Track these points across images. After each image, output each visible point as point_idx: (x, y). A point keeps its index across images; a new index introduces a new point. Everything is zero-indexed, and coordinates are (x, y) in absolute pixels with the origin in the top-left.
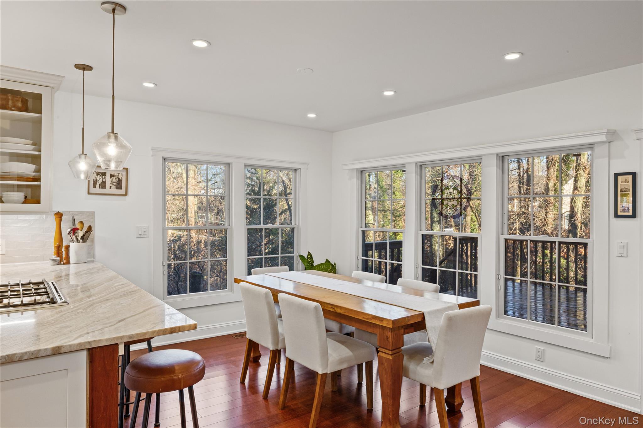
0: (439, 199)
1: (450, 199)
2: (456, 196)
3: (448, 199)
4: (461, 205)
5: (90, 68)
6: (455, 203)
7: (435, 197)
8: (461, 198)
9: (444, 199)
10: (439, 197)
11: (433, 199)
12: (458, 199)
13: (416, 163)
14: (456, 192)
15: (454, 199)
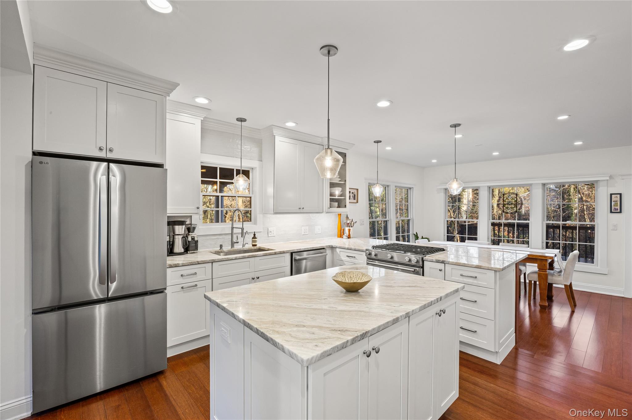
0: (502, 204)
1: (510, 204)
3: (508, 204)
4: (517, 207)
5: (380, 142)
6: (513, 206)
7: (499, 203)
8: (516, 204)
9: (505, 204)
12: (515, 204)
13: (488, 186)
14: (513, 201)
15: (512, 204)
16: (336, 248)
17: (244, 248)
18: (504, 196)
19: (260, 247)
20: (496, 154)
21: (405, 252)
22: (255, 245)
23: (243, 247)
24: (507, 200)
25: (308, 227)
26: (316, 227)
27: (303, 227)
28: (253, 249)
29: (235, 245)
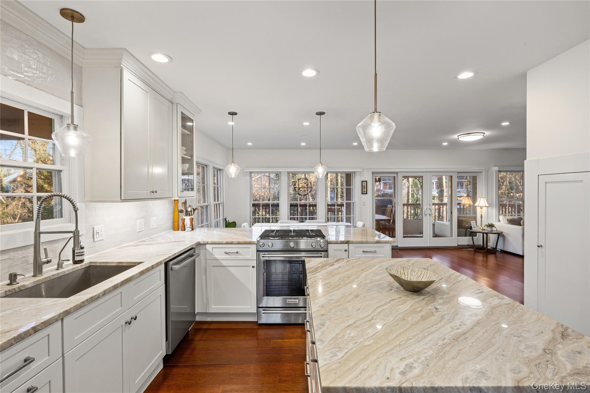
0: (297, 188)
2: (306, 187)
3: (302, 187)
4: (308, 190)
6: (305, 189)
7: (295, 186)
8: (308, 187)
10: (298, 187)
11: (294, 188)
14: (305, 185)
15: (305, 187)
16: (205, 244)
17: (60, 271)
18: (299, 181)
19: (90, 263)
20: (303, 144)
21: (282, 238)
22: (82, 261)
23: (58, 269)
24: (301, 184)
25: (143, 219)
26: (151, 218)
27: (137, 221)
28: (80, 268)
29: (46, 268)
